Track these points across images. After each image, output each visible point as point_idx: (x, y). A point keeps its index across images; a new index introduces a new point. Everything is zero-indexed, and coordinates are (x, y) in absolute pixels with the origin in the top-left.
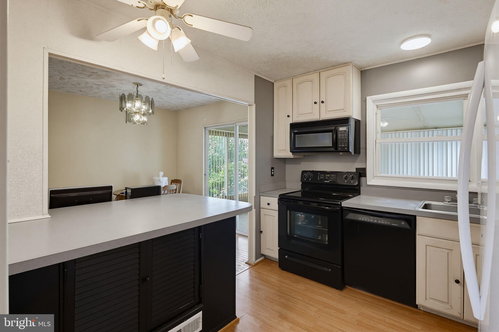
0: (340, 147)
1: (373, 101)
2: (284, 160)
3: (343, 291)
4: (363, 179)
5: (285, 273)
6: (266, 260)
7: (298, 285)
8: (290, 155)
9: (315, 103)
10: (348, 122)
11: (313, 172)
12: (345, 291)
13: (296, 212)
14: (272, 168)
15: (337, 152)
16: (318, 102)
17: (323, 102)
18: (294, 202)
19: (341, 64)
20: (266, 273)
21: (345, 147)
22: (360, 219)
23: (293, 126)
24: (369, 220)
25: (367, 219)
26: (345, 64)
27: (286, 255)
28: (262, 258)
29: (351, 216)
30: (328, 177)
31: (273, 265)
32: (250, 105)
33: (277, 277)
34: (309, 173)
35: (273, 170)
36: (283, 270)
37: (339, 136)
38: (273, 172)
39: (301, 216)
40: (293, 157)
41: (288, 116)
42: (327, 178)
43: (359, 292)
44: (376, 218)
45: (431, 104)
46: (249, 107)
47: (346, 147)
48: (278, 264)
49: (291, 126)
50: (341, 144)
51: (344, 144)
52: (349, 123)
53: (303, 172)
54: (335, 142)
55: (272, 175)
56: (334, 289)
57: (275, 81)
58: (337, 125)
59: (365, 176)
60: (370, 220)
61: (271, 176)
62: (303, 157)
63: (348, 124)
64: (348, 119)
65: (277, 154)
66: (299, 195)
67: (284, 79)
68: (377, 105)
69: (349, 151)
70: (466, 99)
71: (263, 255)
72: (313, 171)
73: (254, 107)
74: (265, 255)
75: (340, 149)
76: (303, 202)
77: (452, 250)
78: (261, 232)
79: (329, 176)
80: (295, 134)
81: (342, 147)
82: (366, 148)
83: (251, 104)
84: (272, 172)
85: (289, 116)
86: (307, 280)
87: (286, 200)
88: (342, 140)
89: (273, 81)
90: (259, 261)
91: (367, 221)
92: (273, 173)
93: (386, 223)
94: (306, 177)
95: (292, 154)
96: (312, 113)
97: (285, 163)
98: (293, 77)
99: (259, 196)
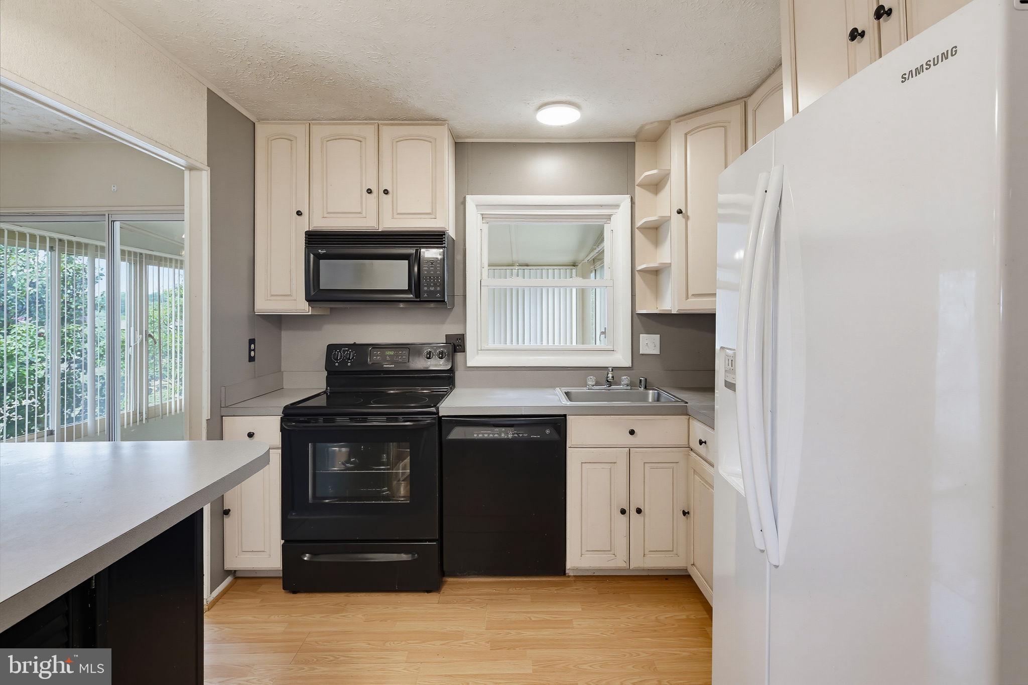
0: (426, 292)
1: (477, 206)
2: (278, 321)
3: (442, 592)
4: (459, 356)
5: (304, 600)
6: (239, 581)
7: (344, 616)
8: (302, 307)
9: (369, 191)
10: (442, 241)
11: (354, 346)
12: (445, 589)
13: (329, 445)
14: (252, 341)
15: (420, 301)
16: (374, 189)
17: (386, 192)
18: (325, 421)
19: (426, 120)
20: (250, 618)
21: (435, 292)
22: (475, 435)
23: (314, 239)
24: (491, 435)
25: (489, 434)
26: (437, 121)
27: (304, 554)
28: (229, 580)
29: (457, 433)
30: (390, 356)
31: (264, 588)
32: (191, 168)
33: (286, 615)
34: (346, 350)
35: (252, 346)
36: (294, 592)
37: (424, 268)
38: (254, 350)
39: (340, 451)
40: (310, 313)
41: (299, 213)
42: (388, 358)
43: (470, 583)
44: (503, 429)
45: (550, 224)
46: (187, 173)
47: (438, 292)
48: (281, 581)
49: (309, 238)
50: (429, 286)
51: (435, 285)
52: (445, 243)
53: (331, 348)
54: (415, 282)
55: (252, 359)
56: (422, 594)
57: (259, 120)
58: (420, 246)
59: (463, 350)
60: (494, 434)
61: (250, 361)
62: (329, 314)
63: (442, 244)
64: (442, 235)
65: (264, 305)
66: (322, 401)
67: (288, 120)
68: (482, 214)
69: (444, 301)
70: (608, 222)
71: (233, 573)
72: (355, 344)
73: (205, 177)
74: (235, 571)
75: (426, 295)
76: (324, 419)
77: (615, 463)
78: (227, 512)
79: (392, 353)
80: (319, 257)
81: (429, 292)
82: (465, 296)
83: (198, 165)
84: (250, 350)
85: (301, 214)
86: (361, 596)
87: (302, 419)
88: (430, 277)
89: (253, 119)
90: (220, 591)
91: (488, 438)
92: (252, 353)
93: (521, 435)
94: (340, 359)
95: (309, 305)
96: (360, 213)
97: (280, 329)
98: (311, 121)
99: (220, 418)
